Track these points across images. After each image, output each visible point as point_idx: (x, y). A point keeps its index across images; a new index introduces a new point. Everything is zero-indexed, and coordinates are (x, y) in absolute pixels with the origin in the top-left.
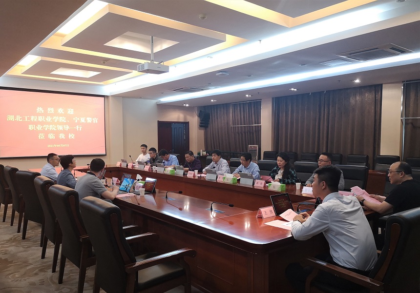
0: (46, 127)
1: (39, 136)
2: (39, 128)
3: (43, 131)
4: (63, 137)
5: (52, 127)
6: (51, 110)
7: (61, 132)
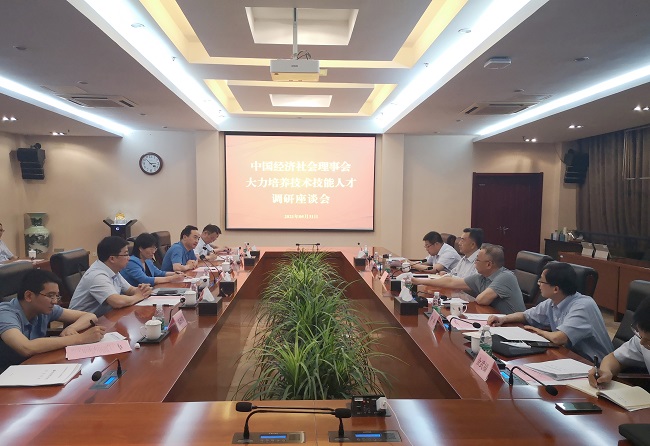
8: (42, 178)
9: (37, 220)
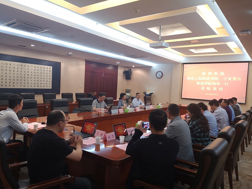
0: (206, 83)
1: (202, 88)
2: (202, 84)
3: (204, 86)
4: (215, 89)
5: (209, 84)
6: (210, 73)
7: (215, 86)
8: (130, 79)
9: (128, 91)
